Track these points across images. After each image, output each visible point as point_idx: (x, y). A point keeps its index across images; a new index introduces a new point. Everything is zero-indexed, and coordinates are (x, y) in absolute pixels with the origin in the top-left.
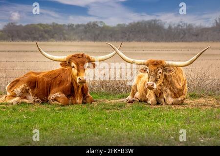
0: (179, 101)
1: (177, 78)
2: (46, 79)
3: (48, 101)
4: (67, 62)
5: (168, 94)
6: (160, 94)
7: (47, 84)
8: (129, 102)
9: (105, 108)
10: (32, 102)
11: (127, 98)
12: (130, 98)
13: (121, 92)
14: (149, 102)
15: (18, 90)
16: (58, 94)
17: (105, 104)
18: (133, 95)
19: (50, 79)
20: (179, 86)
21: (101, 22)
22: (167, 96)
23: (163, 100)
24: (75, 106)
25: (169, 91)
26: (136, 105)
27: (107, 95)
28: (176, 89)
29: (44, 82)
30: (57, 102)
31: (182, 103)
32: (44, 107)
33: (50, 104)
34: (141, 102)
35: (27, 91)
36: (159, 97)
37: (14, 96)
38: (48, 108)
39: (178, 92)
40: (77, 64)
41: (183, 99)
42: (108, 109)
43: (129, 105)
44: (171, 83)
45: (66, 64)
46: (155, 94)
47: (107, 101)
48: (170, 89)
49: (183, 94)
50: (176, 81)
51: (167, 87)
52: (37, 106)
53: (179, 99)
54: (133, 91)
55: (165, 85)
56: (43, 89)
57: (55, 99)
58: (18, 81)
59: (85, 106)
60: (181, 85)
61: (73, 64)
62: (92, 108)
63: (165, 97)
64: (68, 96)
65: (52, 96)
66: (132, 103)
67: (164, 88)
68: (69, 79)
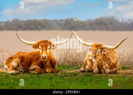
0: (114, 71)
1: (113, 56)
2: (29, 56)
4: (37, 46)
5: (107, 67)
6: (101, 67)
7: (30, 59)
8: (82, 72)
9: (65, 76)
11: (80, 69)
12: (82, 69)
13: (78, 65)
14: (94, 72)
16: (35, 66)
18: (84, 67)
19: (32, 56)
20: (113, 61)
21: (76, 18)
22: (106, 68)
23: (103, 70)
24: (46, 74)
25: (107, 65)
26: (86, 73)
27: (68, 67)
28: (111, 63)
29: (28, 58)
30: (35, 72)
31: (115, 72)
34: (89, 72)
36: (101, 68)
38: (29, 75)
39: (113, 65)
41: (116, 70)
42: (67, 76)
43: (81, 74)
44: (109, 59)
46: (98, 67)
47: (68, 71)
48: (108, 63)
49: (116, 67)
50: (111, 58)
51: (105, 61)
53: (114, 70)
54: (85, 64)
55: (104, 61)
57: (34, 70)
59: (52, 74)
60: (115, 60)
61: (40, 47)
62: (57, 76)
63: (104, 69)
64: (42, 68)
65: (32, 67)
66: (83, 72)
67: (104, 62)
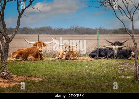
3: (27, 59)
10: (21, 60)
15: (15, 56)
16: (31, 57)
17: (48, 60)
19: (28, 51)
20: (75, 53)
32: (26, 62)
33: (28, 61)
35: (19, 56)
37: (14, 58)
40: (39, 45)
42: (50, 62)
45: (35, 45)
52: (23, 61)
53: (75, 58)
54: (58, 55)
56: (25, 55)
57: (30, 59)
58: (15, 52)
61: (37, 45)
62: (44, 62)
63: (70, 57)
64: (35, 57)
65: (29, 58)
68: (36, 51)
